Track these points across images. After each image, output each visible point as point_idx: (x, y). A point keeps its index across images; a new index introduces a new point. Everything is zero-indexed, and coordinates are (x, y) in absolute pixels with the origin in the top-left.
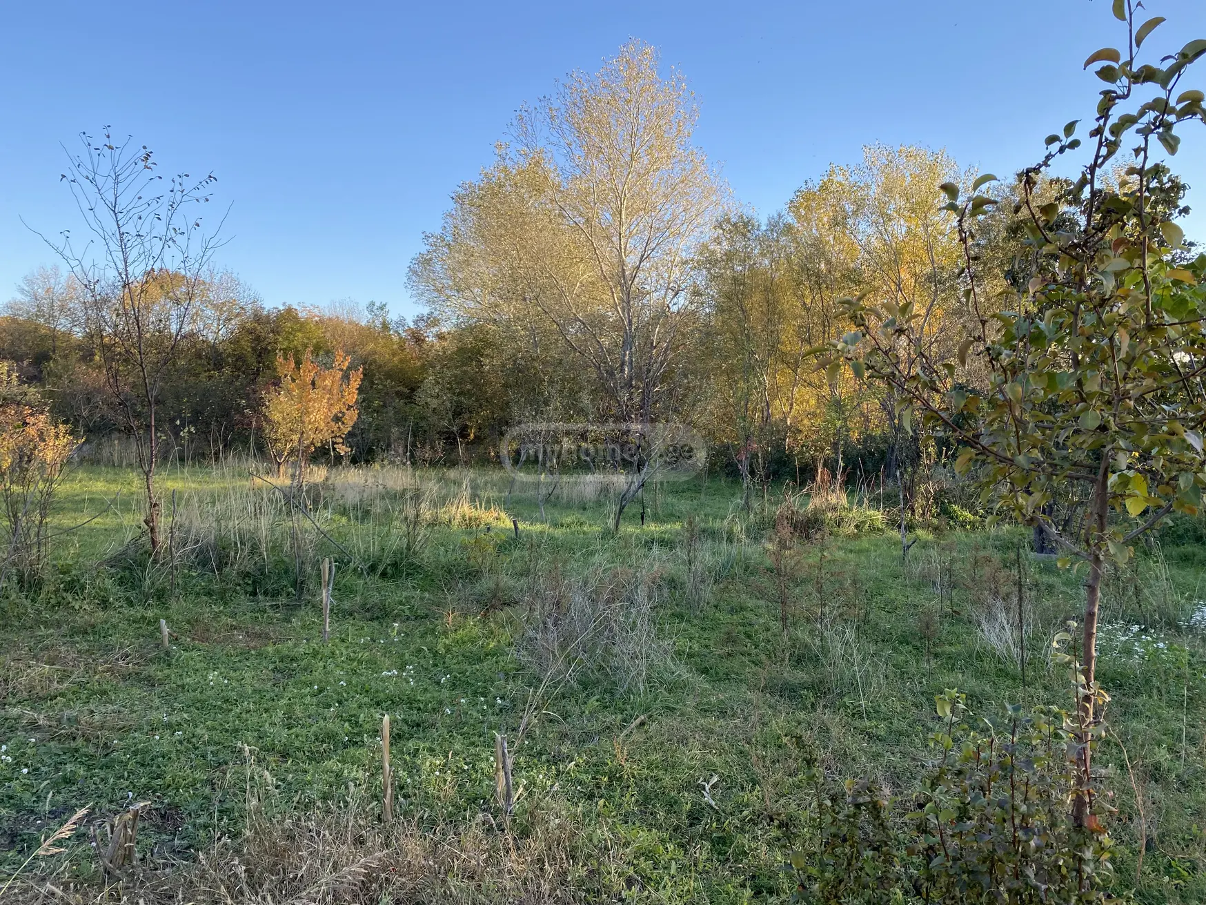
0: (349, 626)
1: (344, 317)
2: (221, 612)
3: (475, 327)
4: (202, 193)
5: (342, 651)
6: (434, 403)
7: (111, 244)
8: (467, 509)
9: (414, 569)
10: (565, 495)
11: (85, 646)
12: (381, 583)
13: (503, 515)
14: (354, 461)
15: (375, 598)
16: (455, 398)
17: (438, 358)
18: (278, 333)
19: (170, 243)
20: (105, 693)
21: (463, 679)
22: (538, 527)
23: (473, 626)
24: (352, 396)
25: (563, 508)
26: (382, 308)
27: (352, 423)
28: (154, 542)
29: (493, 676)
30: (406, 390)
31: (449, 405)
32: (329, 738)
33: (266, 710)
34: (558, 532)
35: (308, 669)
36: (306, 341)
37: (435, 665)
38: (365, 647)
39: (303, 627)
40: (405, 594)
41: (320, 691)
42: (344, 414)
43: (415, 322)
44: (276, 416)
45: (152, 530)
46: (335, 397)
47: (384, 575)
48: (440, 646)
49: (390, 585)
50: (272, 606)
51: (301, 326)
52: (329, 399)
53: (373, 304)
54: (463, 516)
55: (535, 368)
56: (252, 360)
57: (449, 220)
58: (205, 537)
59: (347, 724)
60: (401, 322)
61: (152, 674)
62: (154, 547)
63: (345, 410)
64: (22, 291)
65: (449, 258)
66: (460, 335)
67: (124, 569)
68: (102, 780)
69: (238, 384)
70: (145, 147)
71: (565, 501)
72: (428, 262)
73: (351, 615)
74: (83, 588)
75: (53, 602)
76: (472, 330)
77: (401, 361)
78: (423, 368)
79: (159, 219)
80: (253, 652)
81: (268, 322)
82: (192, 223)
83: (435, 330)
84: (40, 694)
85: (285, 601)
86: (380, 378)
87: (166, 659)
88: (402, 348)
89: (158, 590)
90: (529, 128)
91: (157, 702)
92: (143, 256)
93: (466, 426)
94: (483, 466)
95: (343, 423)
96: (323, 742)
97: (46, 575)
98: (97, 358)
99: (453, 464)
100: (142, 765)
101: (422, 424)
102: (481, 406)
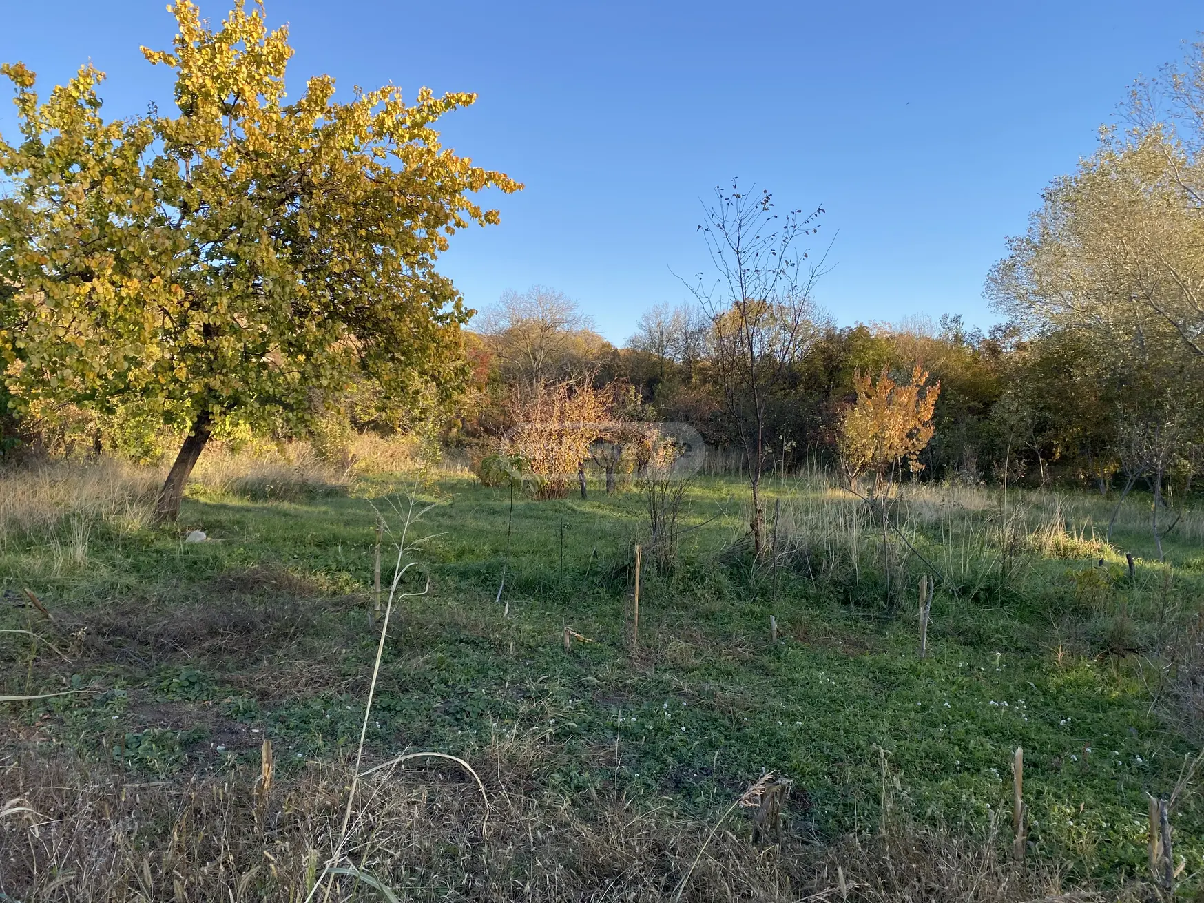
0: (943, 646)
1: (916, 332)
2: (818, 616)
3: (1064, 334)
4: (812, 225)
5: (938, 670)
6: (1013, 419)
7: (733, 281)
8: (1061, 537)
9: (1010, 598)
10: (1188, 528)
11: (708, 629)
12: (973, 608)
13: (1107, 547)
14: (924, 478)
15: (969, 622)
16: (1037, 414)
17: (1017, 370)
18: (850, 351)
19: (781, 275)
20: (729, 674)
21: (1083, 725)
22: (1157, 566)
23: (1087, 669)
24: (928, 414)
25: (1185, 545)
26: (956, 320)
27: (926, 440)
28: (757, 544)
29: (1121, 729)
30: (980, 406)
31: (1030, 421)
32: (940, 757)
33: (873, 718)
34: (1184, 573)
35: (908, 684)
36: (876, 358)
37: (1046, 704)
38: (962, 672)
39: (896, 641)
40: (1001, 622)
41: (924, 709)
42: (919, 430)
43: (992, 333)
44: (852, 433)
45: (757, 534)
46: (911, 414)
47: (976, 599)
48: (1050, 684)
49: (985, 611)
50: (863, 616)
51: (872, 343)
52: (904, 416)
53: (946, 317)
54: (1057, 545)
55: (1144, 378)
56: (823, 378)
57: (1038, 221)
58: (801, 543)
59: (956, 748)
60: (976, 334)
61: (766, 664)
62: (758, 548)
63: (920, 427)
64: (641, 326)
65: (1035, 261)
66: (1045, 343)
67: (733, 566)
68: (739, 751)
69: (811, 401)
70: (765, 192)
71: (1188, 536)
72: (1011, 267)
73: (943, 636)
74: (703, 578)
75: (681, 587)
76: (1060, 337)
77: (974, 375)
78: (1001, 382)
79: (774, 254)
80: (851, 659)
81: (840, 341)
82: (801, 255)
83: (1014, 340)
84: (682, 666)
85: (876, 613)
86: (952, 394)
87: (776, 653)
88: (976, 361)
89: (761, 589)
90: (1145, 103)
91: (772, 691)
92: (758, 289)
93: (1052, 445)
94: (1071, 489)
95: (918, 440)
96: (934, 760)
97: (676, 563)
98: (693, 380)
99: (1034, 485)
100: (770, 745)
101: (998, 441)
102: (1070, 422)
